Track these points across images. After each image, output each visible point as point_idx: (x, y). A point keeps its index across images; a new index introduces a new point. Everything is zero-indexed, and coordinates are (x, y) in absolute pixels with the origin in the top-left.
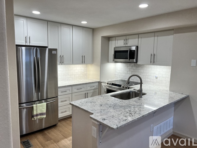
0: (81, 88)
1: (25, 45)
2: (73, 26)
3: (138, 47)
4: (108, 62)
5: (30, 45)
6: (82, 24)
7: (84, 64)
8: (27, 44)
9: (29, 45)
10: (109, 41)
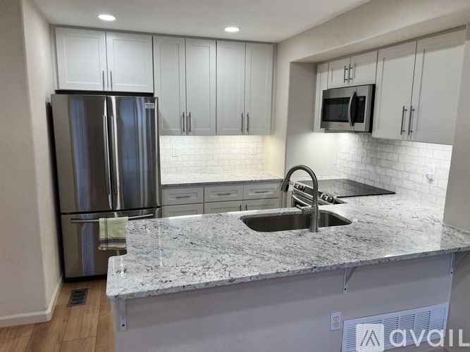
0: (230, 192)
1: (102, 90)
2: (217, 40)
3: (374, 86)
4: (312, 130)
5: (114, 90)
6: (228, 33)
7: (249, 135)
8: (106, 90)
9: (110, 90)
10: (316, 72)
